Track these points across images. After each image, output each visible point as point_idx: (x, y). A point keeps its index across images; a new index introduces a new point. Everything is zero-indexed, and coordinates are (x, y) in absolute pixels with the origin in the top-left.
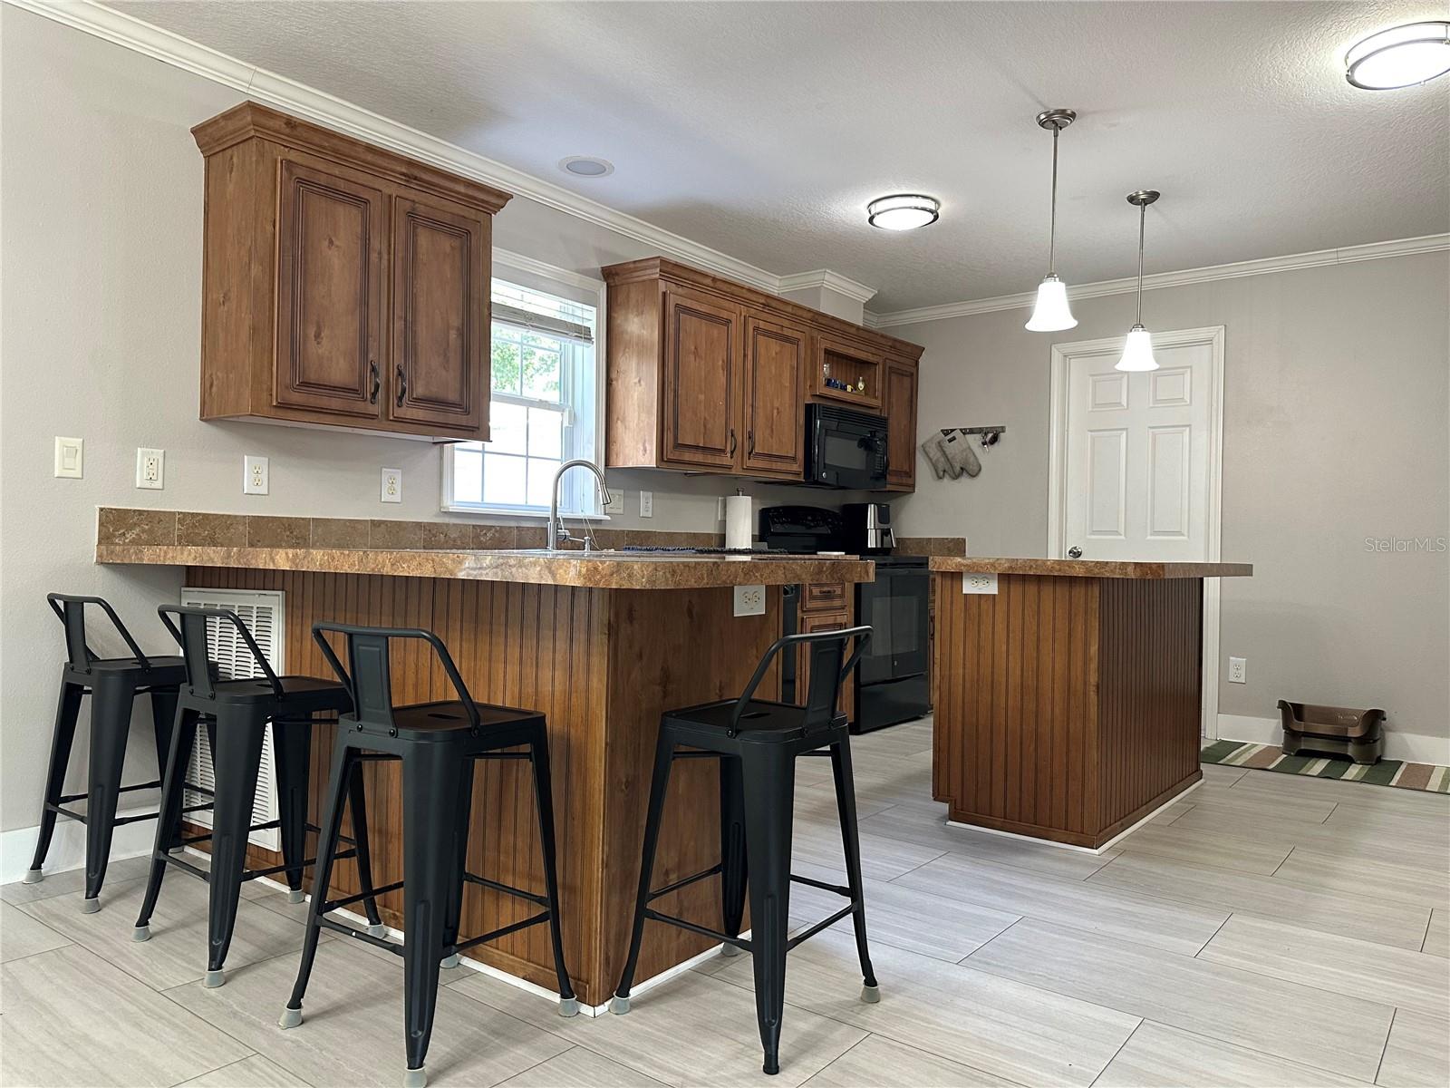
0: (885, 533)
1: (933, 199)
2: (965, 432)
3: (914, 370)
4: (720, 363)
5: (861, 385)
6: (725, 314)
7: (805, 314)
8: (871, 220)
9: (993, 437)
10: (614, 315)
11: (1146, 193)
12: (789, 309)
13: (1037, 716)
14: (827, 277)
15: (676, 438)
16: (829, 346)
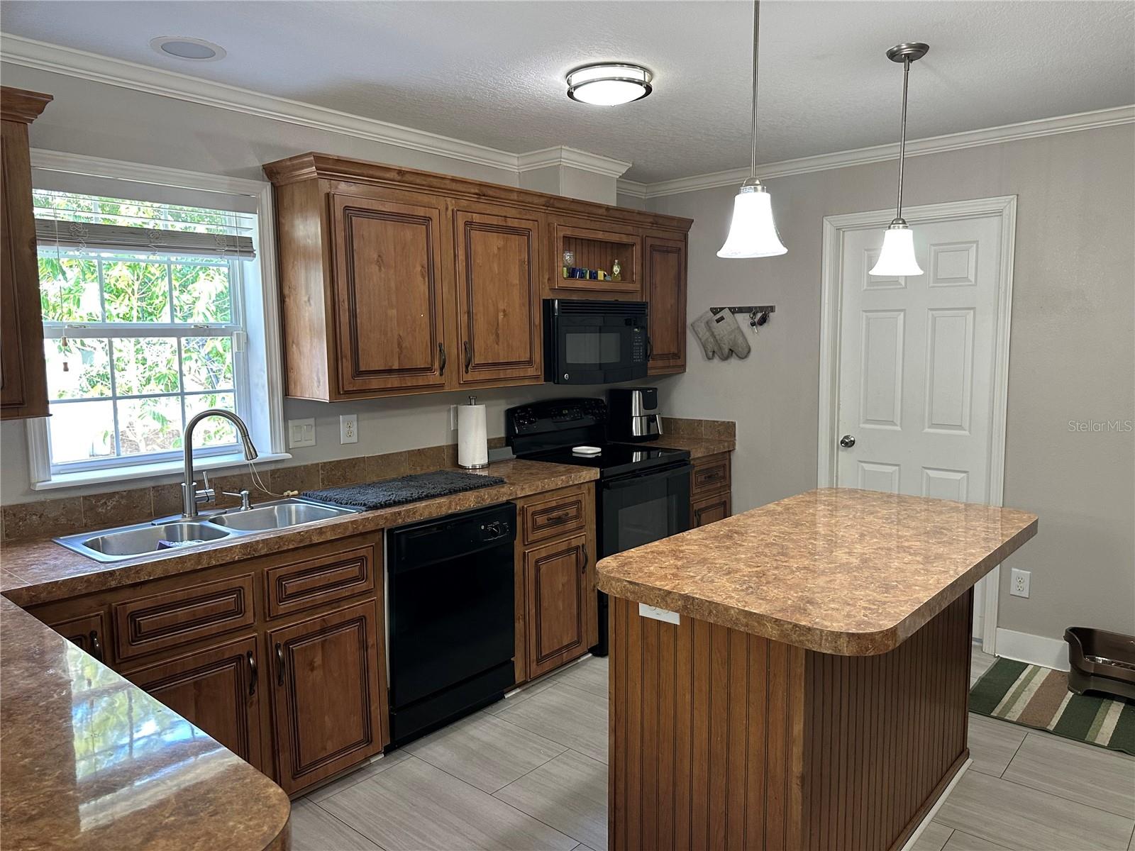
0: (651, 419)
1: (642, 68)
2: (734, 311)
3: (681, 245)
4: (419, 268)
5: (616, 269)
6: (421, 212)
7: (536, 200)
8: (570, 94)
9: (761, 316)
10: (282, 221)
11: (910, 46)
12: (515, 196)
13: (727, 797)
14: (564, 154)
15: (356, 363)
16: (569, 232)
